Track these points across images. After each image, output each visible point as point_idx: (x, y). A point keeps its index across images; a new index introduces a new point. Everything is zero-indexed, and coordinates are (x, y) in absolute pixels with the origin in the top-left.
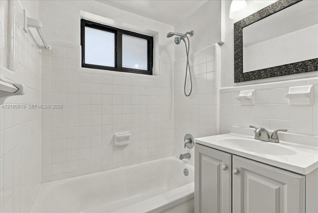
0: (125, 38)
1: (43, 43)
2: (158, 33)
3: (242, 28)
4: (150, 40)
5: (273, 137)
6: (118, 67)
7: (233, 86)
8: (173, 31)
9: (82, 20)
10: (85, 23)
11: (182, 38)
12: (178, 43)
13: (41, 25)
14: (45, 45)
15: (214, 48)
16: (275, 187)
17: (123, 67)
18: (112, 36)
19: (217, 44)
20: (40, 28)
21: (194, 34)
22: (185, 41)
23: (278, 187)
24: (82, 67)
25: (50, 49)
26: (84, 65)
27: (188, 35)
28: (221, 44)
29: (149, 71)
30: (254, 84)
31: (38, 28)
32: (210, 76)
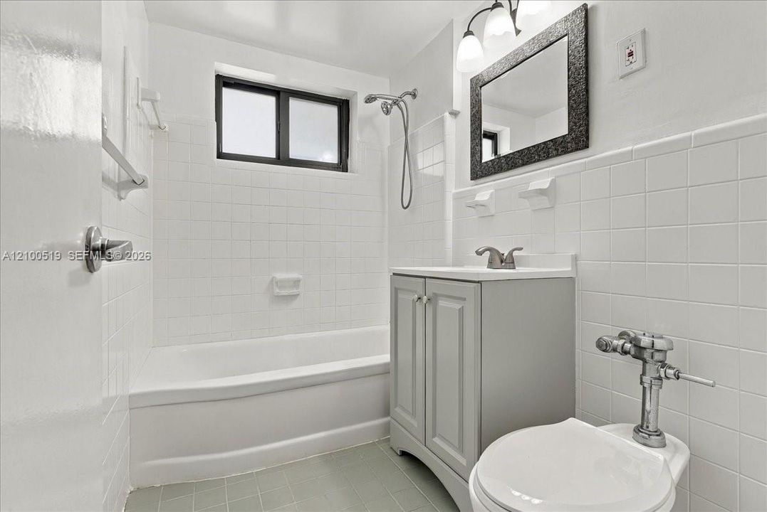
0: (294, 104)
1: (158, 119)
2: (356, 93)
3: (481, 87)
4: (343, 106)
5: (508, 261)
6: (281, 158)
7: (469, 185)
8: (374, 92)
9: (218, 77)
10: (224, 82)
11: (395, 103)
12: (387, 112)
13: (159, 97)
14: (159, 122)
15: (442, 121)
16: (457, 306)
17: (291, 157)
18: (271, 101)
19: (447, 114)
20: (157, 101)
21: (419, 94)
22: (401, 109)
23: (460, 306)
24: (218, 157)
25: (167, 129)
26: (220, 155)
27: (408, 98)
28: (455, 114)
29: (342, 166)
30: (494, 181)
31: (153, 102)
32: (437, 171)
